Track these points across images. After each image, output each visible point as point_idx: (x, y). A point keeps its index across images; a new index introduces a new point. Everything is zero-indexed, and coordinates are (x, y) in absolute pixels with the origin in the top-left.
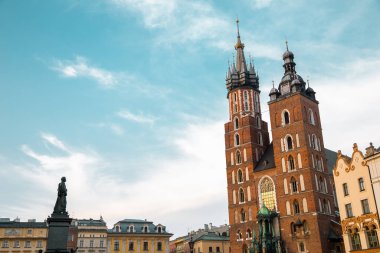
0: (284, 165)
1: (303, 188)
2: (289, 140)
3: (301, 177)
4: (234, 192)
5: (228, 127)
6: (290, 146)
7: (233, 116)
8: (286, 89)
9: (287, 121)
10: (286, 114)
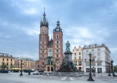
0: (56, 47)
1: (60, 52)
2: (57, 41)
3: (60, 50)
4: (41, 51)
5: (40, 35)
6: (57, 43)
7: (42, 33)
8: (58, 30)
9: (57, 37)
10: (57, 36)
